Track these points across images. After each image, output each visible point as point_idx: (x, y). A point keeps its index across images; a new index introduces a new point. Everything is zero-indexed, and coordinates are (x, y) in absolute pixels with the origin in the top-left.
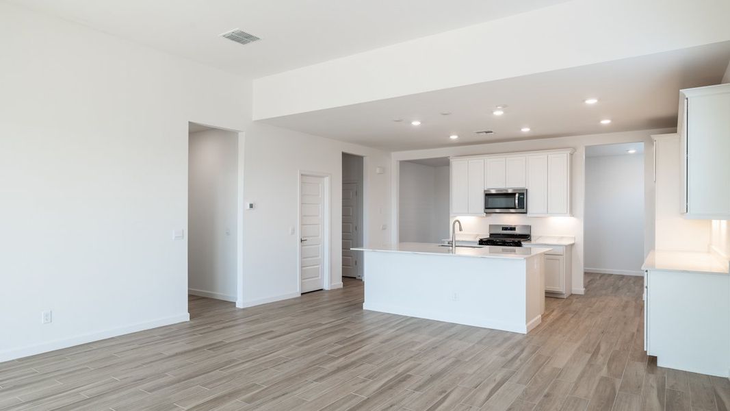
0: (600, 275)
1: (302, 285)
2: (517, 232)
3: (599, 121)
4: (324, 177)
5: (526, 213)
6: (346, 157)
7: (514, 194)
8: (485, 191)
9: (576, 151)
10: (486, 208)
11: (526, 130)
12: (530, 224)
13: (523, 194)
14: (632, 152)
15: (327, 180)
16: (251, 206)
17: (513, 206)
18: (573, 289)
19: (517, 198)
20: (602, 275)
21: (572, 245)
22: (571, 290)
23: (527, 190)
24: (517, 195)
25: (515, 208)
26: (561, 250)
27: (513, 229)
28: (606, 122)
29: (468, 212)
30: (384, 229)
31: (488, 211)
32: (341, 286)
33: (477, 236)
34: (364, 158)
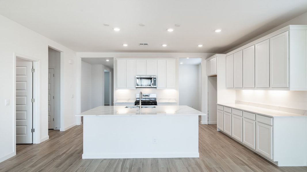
6: (50, 50)
11: (164, 46)
13: (156, 78)
14: (181, 63)
23: (158, 76)
28: (200, 46)
29: (126, 87)
30: (73, 97)
31: (138, 87)
32: (48, 138)
33: (129, 99)
34: (61, 53)
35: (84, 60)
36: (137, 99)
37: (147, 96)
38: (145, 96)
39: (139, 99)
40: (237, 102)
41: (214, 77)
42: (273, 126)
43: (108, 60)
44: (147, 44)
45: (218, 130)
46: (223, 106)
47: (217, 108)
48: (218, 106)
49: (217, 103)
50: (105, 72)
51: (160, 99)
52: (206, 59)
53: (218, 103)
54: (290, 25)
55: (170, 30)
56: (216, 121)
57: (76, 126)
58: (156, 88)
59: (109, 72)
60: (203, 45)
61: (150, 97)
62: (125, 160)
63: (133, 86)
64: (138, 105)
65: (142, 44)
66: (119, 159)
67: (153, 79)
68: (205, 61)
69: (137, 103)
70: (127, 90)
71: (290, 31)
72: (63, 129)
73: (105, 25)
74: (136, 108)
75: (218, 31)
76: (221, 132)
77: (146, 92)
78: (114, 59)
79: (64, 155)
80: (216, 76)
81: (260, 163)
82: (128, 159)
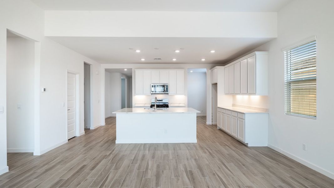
1: (68, 134)
3: (201, 59)
4: (75, 74)
6: (85, 64)
11: (174, 60)
13: (167, 86)
15: (77, 76)
16: (45, 90)
19: (165, 88)
23: (169, 85)
28: (203, 60)
29: (143, 94)
30: (99, 102)
31: (153, 93)
32: (84, 133)
33: (145, 104)
34: (91, 66)
35: (107, 70)
36: (152, 104)
37: (161, 101)
38: (159, 101)
39: (154, 104)
40: (234, 105)
41: (215, 85)
42: (245, 119)
43: (126, 70)
44: (160, 59)
45: (218, 128)
46: (221, 108)
47: (218, 110)
48: (218, 109)
49: (217, 106)
50: (122, 79)
51: (172, 103)
52: (210, 69)
53: (219, 106)
54: (256, 52)
55: (177, 51)
56: (217, 122)
57: (101, 126)
58: (168, 94)
59: (125, 79)
60: (205, 59)
61: (163, 101)
62: (145, 144)
63: (149, 92)
64: (154, 107)
65: (157, 59)
66: (141, 144)
67: (165, 86)
68: (210, 71)
69: (152, 106)
70: (144, 96)
71: (256, 55)
72: (92, 127)
73: (130, 49)
74: (152, 109)
75: (213, 52)
76: (221, 130)
77: (160, 97)
78: (133, 70)
79: (102, 142)
80: (217, 84)
81: (237, 145)
82: (147, 144)
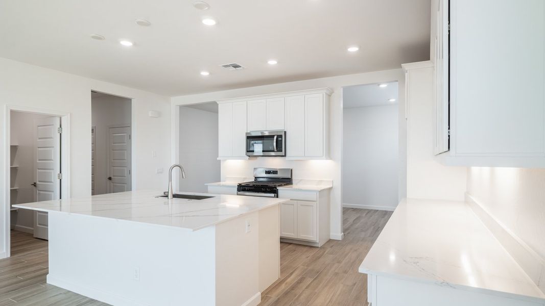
0: (367, 212)
2: (279, 175)
3: (346, 49)
5: (285, 156)
7: (273, 136)
8: (247, 133)
9: (333, 92)
10: (247, 151)
12: (291, 168)
13: (281, 136)
17: (273, 149)
18: (331, 234)
19: (275, 141)
20: (369, 211)
21: (330, 189)
22: (329, 235)
23: (285, 132)
24: (275, 138)
25: (273, 151)
26: (314, 196)
27: (275, 172)
29: (232, 155)
33: (244, 179)
34: (132, 100)
